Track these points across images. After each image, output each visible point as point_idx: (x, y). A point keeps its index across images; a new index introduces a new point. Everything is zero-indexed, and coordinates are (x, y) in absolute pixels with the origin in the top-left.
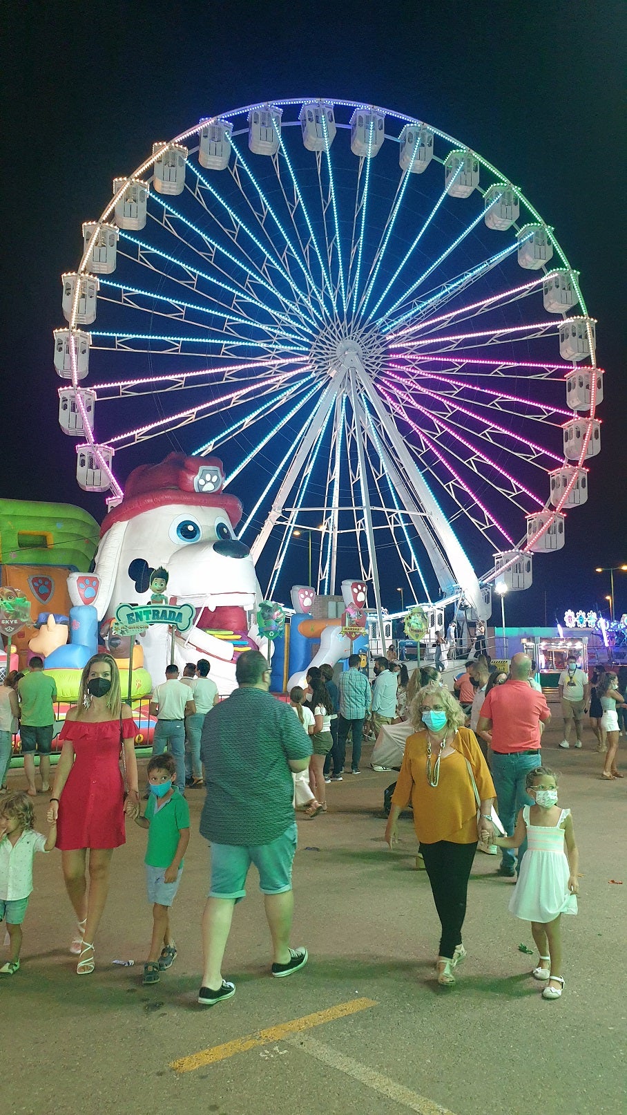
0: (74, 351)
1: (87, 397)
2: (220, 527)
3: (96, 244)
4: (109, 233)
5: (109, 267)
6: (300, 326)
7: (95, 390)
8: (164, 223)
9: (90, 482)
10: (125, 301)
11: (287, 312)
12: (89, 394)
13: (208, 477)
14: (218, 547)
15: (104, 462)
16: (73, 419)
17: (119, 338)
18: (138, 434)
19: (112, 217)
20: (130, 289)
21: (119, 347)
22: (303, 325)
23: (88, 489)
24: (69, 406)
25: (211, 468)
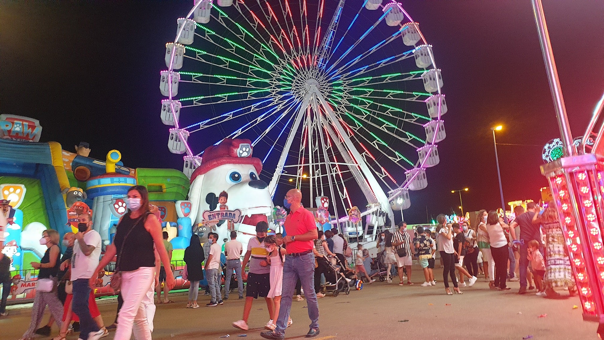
0: (170, 82)
1: (176, 105)
2: (252, 175)
3: (184, 29)
4: (191, 24)
5: (190, 41)
6: (287, 72)
7: (180, 101)
8: (220, 20)
9: (175, 148)
10: (198, 58)
11: (281, 65)
12: (178, 104)
13: (244, 149)
14: (251, 184)
15: (184, 139)
16: (168, 116)
17: (194, 76)
18: (202, 124)
19: (192, 17)
20: (201, 51)
21: (194, 81)
22: (288, 71)
23: (174, 152)
24: (167, 108)
25: (245, 144)
